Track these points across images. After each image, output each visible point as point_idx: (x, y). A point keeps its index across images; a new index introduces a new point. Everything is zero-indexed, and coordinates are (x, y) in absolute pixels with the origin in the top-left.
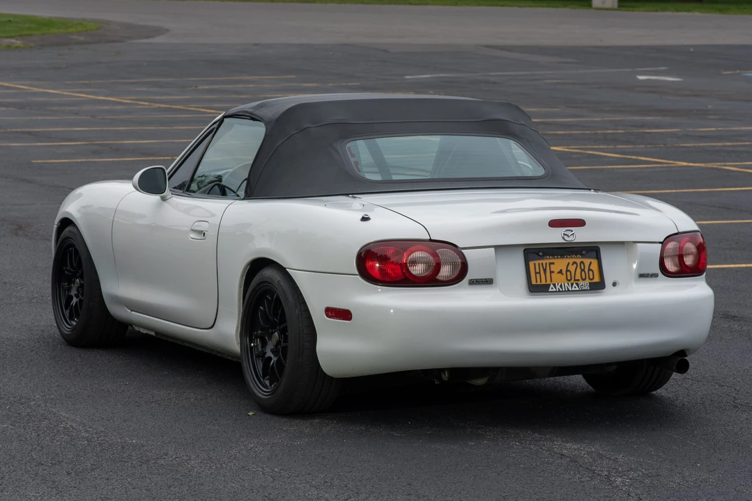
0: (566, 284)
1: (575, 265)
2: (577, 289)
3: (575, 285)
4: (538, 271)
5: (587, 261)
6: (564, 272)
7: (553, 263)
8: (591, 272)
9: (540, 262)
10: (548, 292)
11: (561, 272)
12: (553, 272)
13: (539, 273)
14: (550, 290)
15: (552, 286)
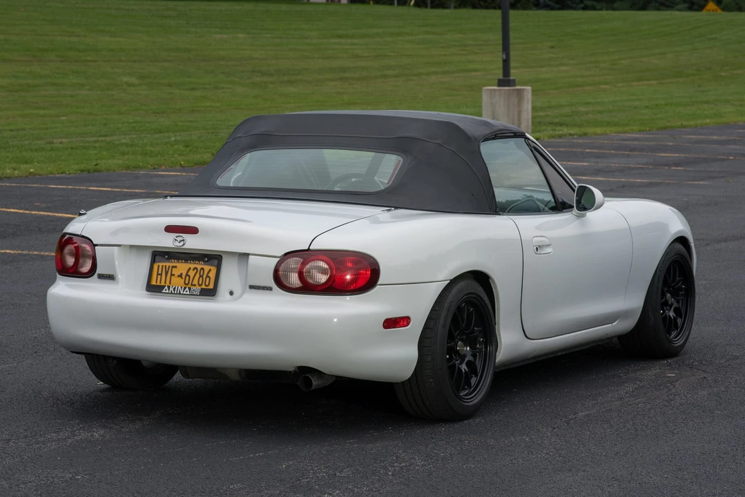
0: (179, 287)
1: (195, 270)
2: (188, 293)
3: (187, 289)
4: (160, 272)
5: (207, 268)
6: (183, 277)
7: (176, 267)
8: (208, 279)
9: (164, 264)
10: (161, 292)
11: (180, 276)
12: (174, 275)
13: (161, 275)
14: (164, 291)
15: (166, 288)
